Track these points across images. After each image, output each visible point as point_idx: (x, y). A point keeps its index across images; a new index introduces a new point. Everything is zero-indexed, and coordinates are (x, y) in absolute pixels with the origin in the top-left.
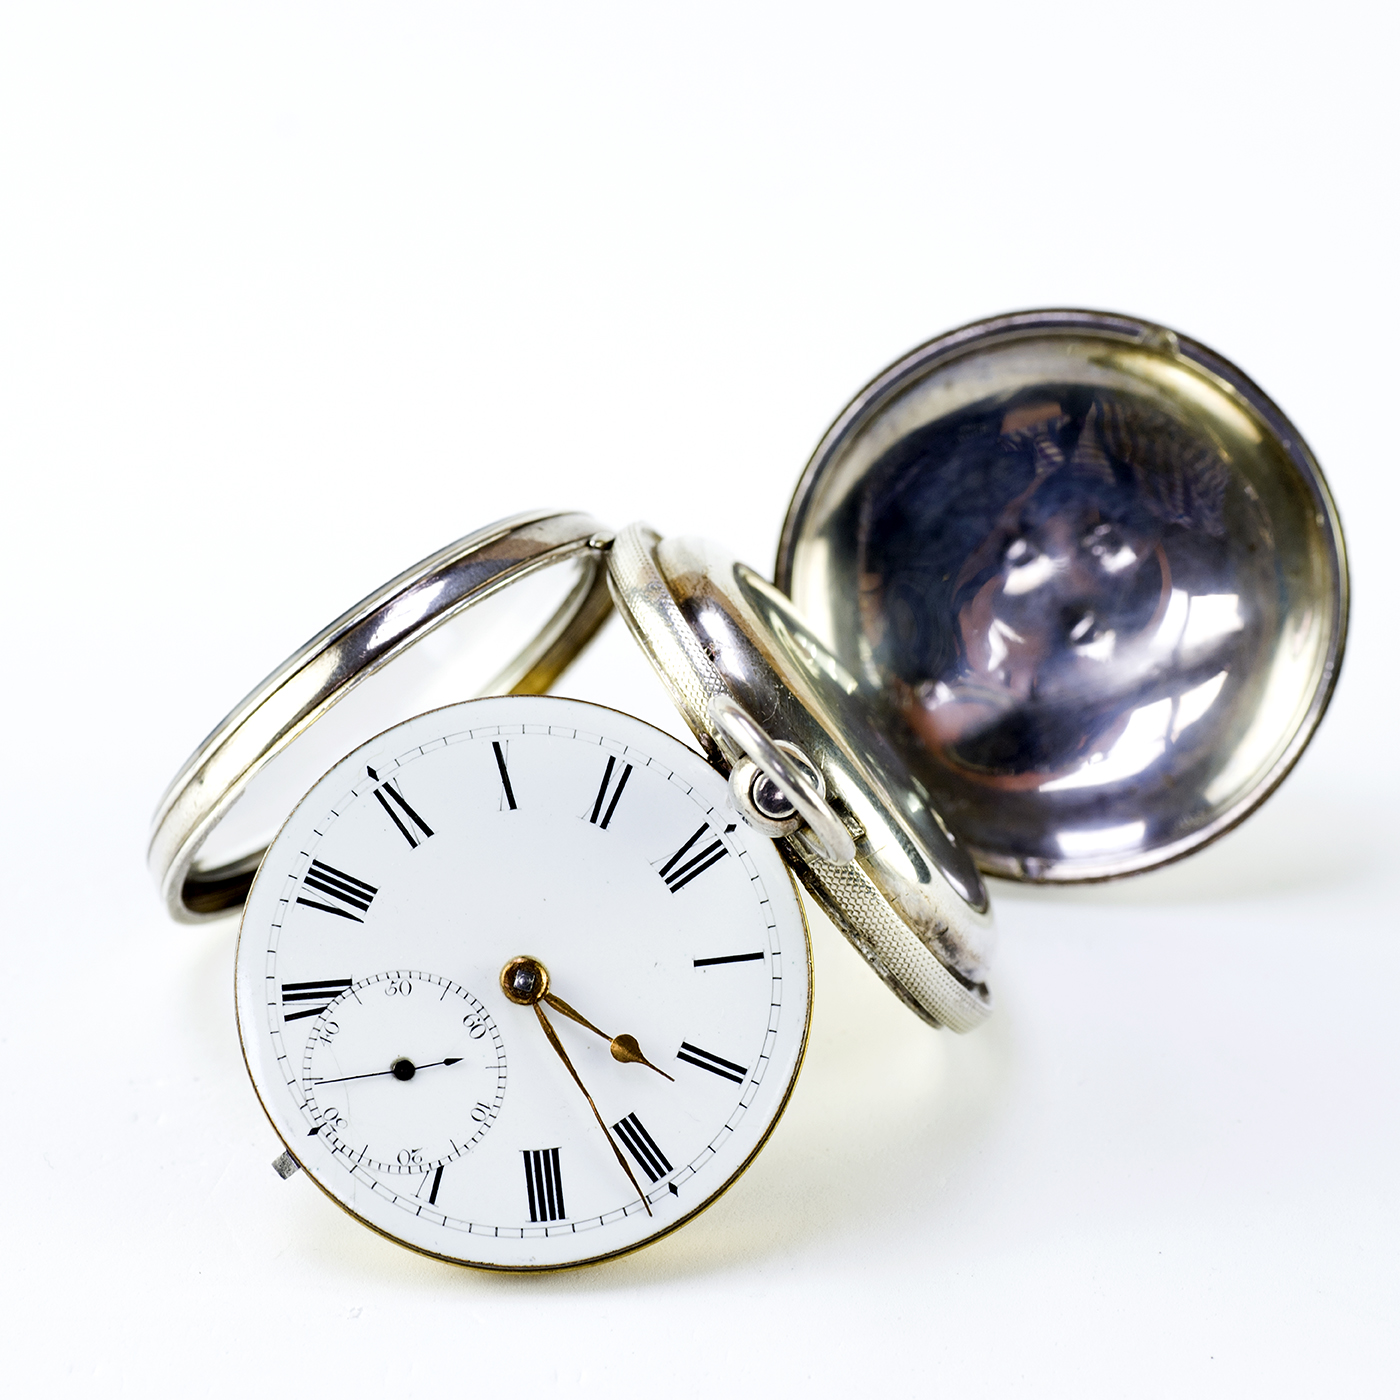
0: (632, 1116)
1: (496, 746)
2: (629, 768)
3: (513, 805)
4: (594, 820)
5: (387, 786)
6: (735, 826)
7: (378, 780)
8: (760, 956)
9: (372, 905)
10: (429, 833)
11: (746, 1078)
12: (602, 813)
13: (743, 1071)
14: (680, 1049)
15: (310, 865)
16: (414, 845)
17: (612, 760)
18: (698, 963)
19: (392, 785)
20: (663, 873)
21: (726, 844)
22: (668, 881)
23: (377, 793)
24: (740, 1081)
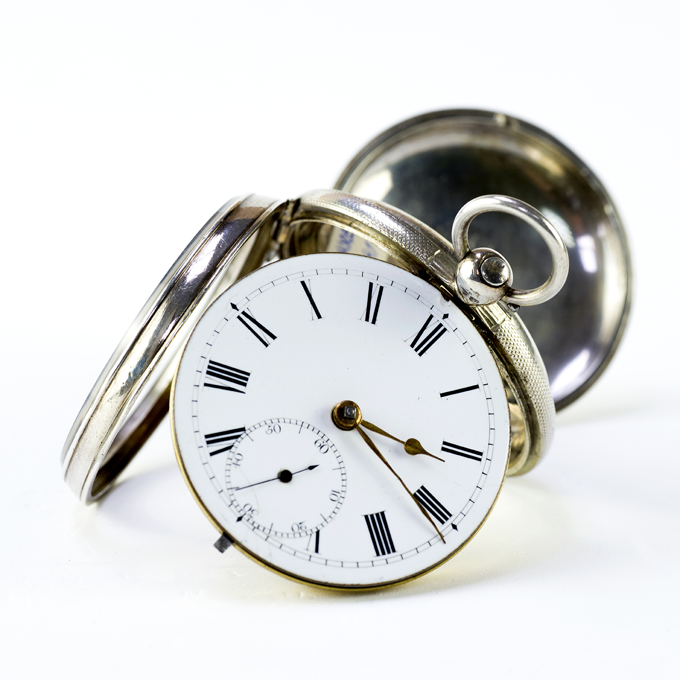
0: (423, 487)
1: (303, 283)
2: (381, 288)
3: (319, 316)
4: (367, 320)
5: (244, 313)
6: (448, 314)
7: (238, 310)
8: (477, 387)
9: (249, 383)
10: (274, 337)
11: (483, 458)
12: (371, 315)
13: (481, 454)
14: (441, 445)
15: (208, 363)
16: (266, 345)
17: (371, 285)
18: (442, 395)
19: (247, 312)
20: (412, 346)
21: (445, 326)
22: (416, 350)
23: (239, 317)
24: (480, 460)
